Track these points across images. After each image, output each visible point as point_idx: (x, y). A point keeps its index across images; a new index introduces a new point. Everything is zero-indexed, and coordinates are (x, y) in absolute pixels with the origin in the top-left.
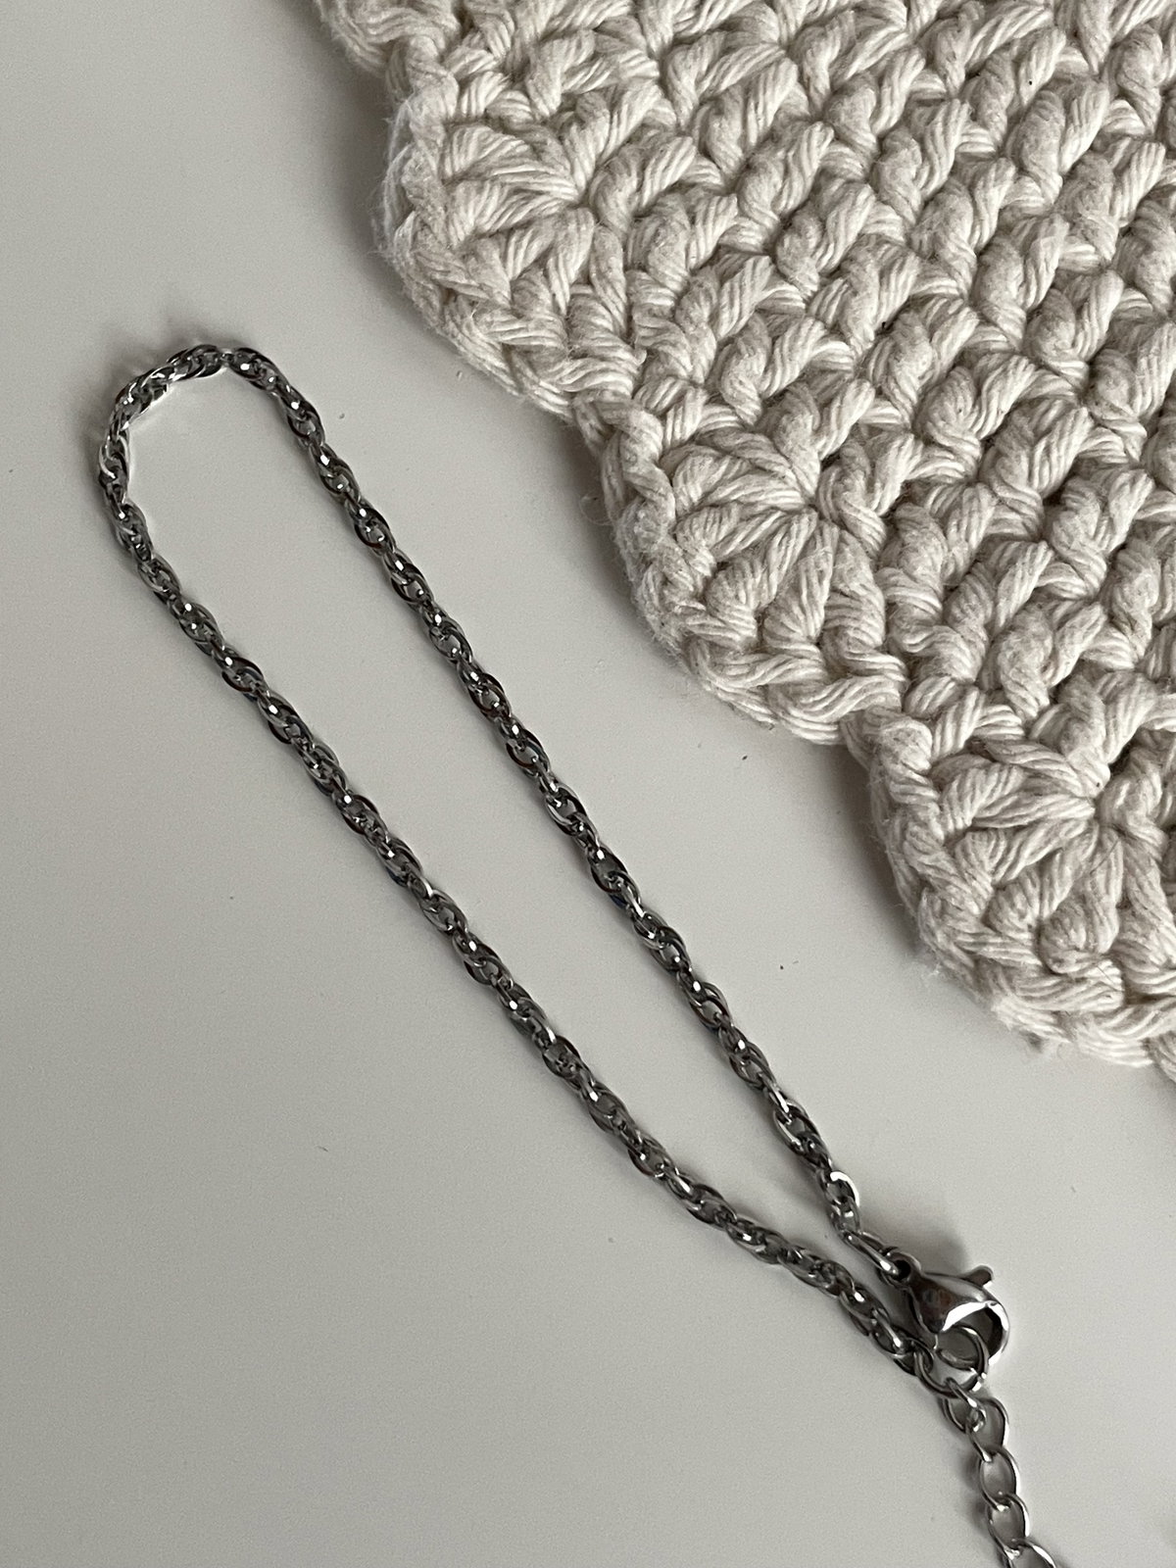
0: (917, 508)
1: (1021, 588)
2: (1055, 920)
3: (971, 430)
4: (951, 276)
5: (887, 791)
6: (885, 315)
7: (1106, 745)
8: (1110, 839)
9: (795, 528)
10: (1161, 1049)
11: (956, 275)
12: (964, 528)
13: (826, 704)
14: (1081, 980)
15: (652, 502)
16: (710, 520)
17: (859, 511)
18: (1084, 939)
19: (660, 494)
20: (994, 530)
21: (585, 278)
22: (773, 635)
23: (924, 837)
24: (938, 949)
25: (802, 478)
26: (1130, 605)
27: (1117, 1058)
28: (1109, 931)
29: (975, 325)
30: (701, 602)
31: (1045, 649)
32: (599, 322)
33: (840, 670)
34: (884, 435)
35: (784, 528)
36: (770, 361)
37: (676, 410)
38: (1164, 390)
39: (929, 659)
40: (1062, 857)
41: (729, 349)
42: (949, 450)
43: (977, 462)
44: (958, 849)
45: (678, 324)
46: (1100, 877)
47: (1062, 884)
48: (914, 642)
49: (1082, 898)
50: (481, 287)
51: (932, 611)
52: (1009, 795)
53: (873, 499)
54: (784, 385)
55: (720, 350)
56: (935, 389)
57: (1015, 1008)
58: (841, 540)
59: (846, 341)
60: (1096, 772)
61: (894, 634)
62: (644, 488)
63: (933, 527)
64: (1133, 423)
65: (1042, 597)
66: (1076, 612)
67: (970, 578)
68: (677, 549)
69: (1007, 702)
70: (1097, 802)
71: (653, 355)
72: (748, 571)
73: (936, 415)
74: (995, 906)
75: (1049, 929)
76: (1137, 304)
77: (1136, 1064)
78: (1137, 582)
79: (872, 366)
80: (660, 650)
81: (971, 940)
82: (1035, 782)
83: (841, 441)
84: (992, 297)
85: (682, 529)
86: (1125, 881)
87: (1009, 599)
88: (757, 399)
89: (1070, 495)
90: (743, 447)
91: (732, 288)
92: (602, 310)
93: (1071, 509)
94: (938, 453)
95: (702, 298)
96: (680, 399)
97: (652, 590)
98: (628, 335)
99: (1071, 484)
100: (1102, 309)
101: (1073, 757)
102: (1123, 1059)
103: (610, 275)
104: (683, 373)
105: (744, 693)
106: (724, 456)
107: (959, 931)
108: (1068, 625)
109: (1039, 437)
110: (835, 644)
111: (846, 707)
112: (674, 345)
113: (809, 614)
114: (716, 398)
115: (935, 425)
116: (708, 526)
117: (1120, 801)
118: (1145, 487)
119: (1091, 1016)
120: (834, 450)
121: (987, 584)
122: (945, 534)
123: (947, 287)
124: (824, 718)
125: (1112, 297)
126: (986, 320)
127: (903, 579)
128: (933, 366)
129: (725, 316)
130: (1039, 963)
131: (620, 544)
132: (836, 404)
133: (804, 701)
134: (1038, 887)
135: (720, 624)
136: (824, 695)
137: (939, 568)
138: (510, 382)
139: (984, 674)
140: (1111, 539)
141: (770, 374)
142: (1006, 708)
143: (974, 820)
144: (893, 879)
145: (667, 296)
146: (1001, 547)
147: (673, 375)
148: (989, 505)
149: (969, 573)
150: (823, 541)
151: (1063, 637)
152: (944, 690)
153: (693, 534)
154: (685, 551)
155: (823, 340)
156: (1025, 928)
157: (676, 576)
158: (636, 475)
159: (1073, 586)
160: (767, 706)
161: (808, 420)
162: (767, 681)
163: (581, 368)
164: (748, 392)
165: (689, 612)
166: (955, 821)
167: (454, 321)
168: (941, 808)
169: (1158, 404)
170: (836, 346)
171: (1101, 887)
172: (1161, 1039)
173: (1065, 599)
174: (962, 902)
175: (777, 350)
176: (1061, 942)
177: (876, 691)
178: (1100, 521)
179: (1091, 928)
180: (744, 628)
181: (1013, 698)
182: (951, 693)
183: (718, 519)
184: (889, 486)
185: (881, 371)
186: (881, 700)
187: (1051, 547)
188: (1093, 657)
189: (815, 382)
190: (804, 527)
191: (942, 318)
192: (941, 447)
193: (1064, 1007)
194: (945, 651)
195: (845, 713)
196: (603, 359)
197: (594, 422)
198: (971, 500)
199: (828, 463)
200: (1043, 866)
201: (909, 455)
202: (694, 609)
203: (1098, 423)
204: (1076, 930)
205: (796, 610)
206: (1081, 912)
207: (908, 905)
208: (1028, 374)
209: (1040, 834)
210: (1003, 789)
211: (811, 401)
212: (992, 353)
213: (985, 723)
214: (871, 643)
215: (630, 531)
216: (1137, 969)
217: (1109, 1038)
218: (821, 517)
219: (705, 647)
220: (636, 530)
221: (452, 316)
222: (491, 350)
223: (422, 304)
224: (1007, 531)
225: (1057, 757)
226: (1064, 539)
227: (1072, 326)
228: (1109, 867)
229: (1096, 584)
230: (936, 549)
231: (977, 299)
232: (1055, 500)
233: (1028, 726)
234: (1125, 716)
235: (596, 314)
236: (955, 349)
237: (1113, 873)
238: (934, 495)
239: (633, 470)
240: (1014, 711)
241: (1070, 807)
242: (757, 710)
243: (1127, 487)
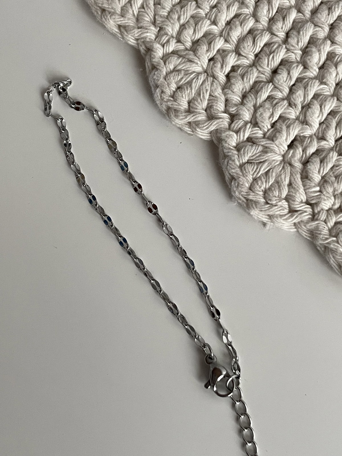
0: (235, 73)
1: (264, 95)
2: (270, 189)
3: (252, 51)
4: (248, 8)
5: (223, 152)
6: (228, 19)
7: (286, 139)
8: (287, 166)
9: (200, 77)
10: (299, 225)
11: (249, 8)
12: (248, 78)
13: (207, 127)
14: (276, 206)
15: (159, 69)
16: (176, 74)
17: (218, 73)
18: (278, 194)
19: (162, 67)
20: (257, 80)
21: (142, 7)
22: (193, 108)
23: (233, 164)
24: (236, 197)
25: (202, 64)
26: (295, 100)
27: (286, 229)
28: (285, 191)
29: (254, 22)
30: (172, 98)
31: (270, 112)
32: (146, 19)
33: (211, 117)
34: (226, 53)
35: (197, 77)
36: (195, 30)
37: (167, 44)
38: (307, 41)
39: (237, 115)
40: (272, 170)
41: (183, 27)
42: (245, 57)
43: (253, 61)
44: (243, 168)
45: (169, 20)
46: (283, 176)
47: (272, 178)
48: (233, 110)
49: (277, 182)
50: (112, 8)
51: (239, 102)
52: (258, 153)
53: (223, 69)
54: (199, 38)
55: (180, 28)
56: (241, 40)
57: (257, 214)
58: (213, 81)
59: (217, 26)
60: (284, 147)
61: (227, 108)
62: (157, 65)
63: (240, 78)
64: (298, 50)
65: (270, 98)
66: (279, 102)
67: (250, 93)
68: (166, 83)
69: (259, 127)
70: (283, 156)
71: (161, 29)
72: (186, 89)
73: (241, 47)
74: (253, 184)
75: (268, 191)
76: (300, 17)
77: (292, 230)
78: (297, 94)
79: (224, 33)
80: (161, 112)
81: (245, 194)
82: (266, 150)
83: (214, 53)
84: (259, 14)
85: (168, 77)
86: (290, 177)
87: (260, 98)
88: (190, 41)
89: (279, 70)
90: (186, 55)
91: (184, 10)
92: (147, 15)
93: (279, 74)
94: (242, 58)
95: (175, 12)
96: (168, 41)
97: (158, 94)
98: (154, 23)
99: (280, 67)
100: (290, 18)
101: (277, 142)
102: (288, 229)
103: (149, 6)
104: (169, 34)
105: (184, 124)
106: (180, 57)
107: (242, 191)
108: (277, 105)
109: (271, 54)
110: (210, 110)
111: (213, 128)
112: (167, 25)
113: (203, 102)
114: (179, 41)
115: (241, 50)
116: (175, 76)
117: (290, 155)
118: (301, 68)
119: (279, 216)
120: (212, 56)
121: (254, 94)
122: (243, 80)
123: (246, 11)
124: (206, 131)
125: (293, 15)
126: (257, 21)
127: (230, 92)
128: (241, 33)
129: (182, 17)
130: (265, 201)
131: (150, 82)
132: (213, 43)
133: (200, 126)
134: (265, 179)
135: (177, 104)
136: (206, 124)
137: (241, 90)
138: (120, 36)
139: (253, 119)
140: (290, 82)
141: (194, 34)
142: (258, 129)
143: (248, 160)
144: (225, 177)
145: (166, 12)
146: (259, 84)
147: (167, 34)
148: (256, 72)
149: (250, 91)
150: (208, 81)
151: (275, 109)
152: (241, 123)
153: (170, 78)
154: (168, 83)
155: (210, 25)
156: (261, 191)
157: (165, 90)
158: (155, 62)
159: (279, 95)
160: (190, 128)
161: (205, 48)
162: (190, 121)
163: (140, 31)
164: (188, 40)
165: (169, 100)
166: (242, 160)
167: (104, 18)
168: (238, 156)
169: (306, 44)
170: (214, 27)
171: (283, 179)
172: (299, 223)
173: (276, 99)
174: (243, 183)
175: (197, 27)
176: (271, 195)
177: (221, 123)
178: (288, 77)
179: (280, 191)
180: (184, 105)
181: (260, 126)
182: (243, 124)
183: (178, 74)
184: (227, 66)
185: (226, 34)
186: (223, 126)
187: (273, 84)
188: (284, 115)
189: (208, 37)
190: (202, 78)
191: (244, 20)
192: (243, 56)
193: (271, 213)
194: (241, 112)
195: (212, 130)
196: (146, 29)
197: (144, 47)
198: (251, 71)
199: (210, 60)
200: (267, 173)
201: (234, 58)
202: (170, 100)
203: (288, 50)
204: (276, 191)
205: (199, 100)
206: (277, 186)
207: (229, 184)
208: (268, 36)
209: (266, 164)
210: (256, 151)
211: (206, 43)
212: (258, 30)
213: (252, 133)
214: (220, 110)
215: (152, 77)
216: (293, 203)
217: (284, 222)
218: (208, 75)
219: (173, 110)
220: (155, 77)
221: (104, 16)
222: (115, 27)
223: (95, 13)
224: (261, 79)
225: (272, 143)
226: (277, 81)
227: (282, 23)
228: (286, 173)
229: (286, 95)
230: (240, 84)
231: (255, 15)
232: (275, 72)
233: (265, 134)
234: (292, 131)
235: (145, 16)
236: (248, 29)
237: (287, 176)
238: (240, 69)
239: (154, 60)
240: (261, 129)
241: (276, 156)
242: (187, 129)
243: (296, 67)
